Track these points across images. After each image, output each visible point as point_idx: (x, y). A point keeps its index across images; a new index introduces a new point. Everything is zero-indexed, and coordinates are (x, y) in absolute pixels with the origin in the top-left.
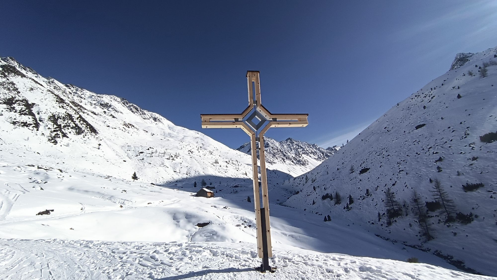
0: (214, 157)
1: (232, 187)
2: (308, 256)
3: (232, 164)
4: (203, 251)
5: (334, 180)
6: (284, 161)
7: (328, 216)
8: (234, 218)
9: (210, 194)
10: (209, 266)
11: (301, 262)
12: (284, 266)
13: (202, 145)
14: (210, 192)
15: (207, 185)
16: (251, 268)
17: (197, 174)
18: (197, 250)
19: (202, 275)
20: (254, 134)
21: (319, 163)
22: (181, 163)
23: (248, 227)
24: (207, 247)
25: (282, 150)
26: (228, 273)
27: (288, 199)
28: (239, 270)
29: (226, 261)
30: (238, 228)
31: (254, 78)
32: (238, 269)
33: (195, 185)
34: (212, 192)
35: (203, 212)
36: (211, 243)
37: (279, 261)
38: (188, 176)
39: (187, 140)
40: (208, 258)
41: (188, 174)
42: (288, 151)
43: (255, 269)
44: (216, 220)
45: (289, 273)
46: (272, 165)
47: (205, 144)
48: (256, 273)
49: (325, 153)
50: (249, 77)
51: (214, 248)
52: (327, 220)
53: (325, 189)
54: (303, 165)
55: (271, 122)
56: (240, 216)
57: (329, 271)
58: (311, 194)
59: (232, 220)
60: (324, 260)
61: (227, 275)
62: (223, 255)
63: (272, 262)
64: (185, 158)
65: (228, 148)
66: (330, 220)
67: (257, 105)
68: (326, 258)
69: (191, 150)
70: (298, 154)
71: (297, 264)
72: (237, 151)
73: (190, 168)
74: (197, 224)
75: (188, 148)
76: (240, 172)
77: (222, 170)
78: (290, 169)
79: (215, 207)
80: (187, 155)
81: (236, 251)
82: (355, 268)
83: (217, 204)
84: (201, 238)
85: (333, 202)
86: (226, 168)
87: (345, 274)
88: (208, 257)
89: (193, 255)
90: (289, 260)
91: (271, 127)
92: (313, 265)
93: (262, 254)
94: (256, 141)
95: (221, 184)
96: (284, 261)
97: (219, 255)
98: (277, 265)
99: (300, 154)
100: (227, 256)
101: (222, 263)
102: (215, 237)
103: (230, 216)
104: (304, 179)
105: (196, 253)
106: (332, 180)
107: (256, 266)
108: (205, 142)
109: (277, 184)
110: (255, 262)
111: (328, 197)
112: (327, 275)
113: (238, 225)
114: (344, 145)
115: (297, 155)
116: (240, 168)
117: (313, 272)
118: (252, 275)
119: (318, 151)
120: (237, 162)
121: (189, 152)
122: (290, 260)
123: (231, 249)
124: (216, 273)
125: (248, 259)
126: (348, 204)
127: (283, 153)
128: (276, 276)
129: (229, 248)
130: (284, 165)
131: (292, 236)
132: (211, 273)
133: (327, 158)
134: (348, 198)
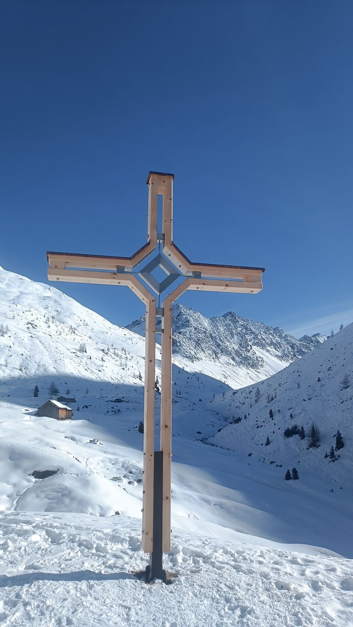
0: (78, 339)
1: (111, 401)
2: (243, 552)
3: (113, 355)
4: (32, 533)
5: (310, 401)
6: (216, 356)
7: (295, 471)
8: (109, 464)
9: (65, 412)
10: (40, 566)
11: (227, 564)
12: (193, 572)
13: (55, 314)
14: (66, 409)
15: (59, 395)
16: (127, 572)
17: (41, 372)
18: (20, 530)
19: (22, 585)
20: (153, 301)
21: (284, 365)
22: (10, 347)
23: (136, 483)
24: (41, 524)
25: (214, 335)
26: (77, 582)
27: (219, 431)
28: (100, 577)
29: (77, 556)
30: (116, 483)
31: (162, 187)
32: (98, 574)
33: (36, 392)
34: (69, 408)
35: (48, 448)
36: (51, 515)
37: (184, 560)
38: (22, 374)
39: (28, 300)
40: (40, 548)
41: (23, 369)
42: (226, 338)
43: (135, 576)
44: (72, 466)
45: (202, 587)
46: (192, 362)
47: (62, 311)
48: (134, 583)
49: (297, 346)
50: (152, 184)
51: (56, 527)
52: (291, 479)
53: (291, 416)
54: (252, 366)
55: (190, 279)
56: (121, 459)
57: (282, 587)
58: (264, 424)
59: (104, 467)
60: (273, 563)
61: (75, 585)
62: (73, 542)
63: (171, 562)
64: (20, 336)
65: (109, 324)
66: (296, 477)
67: (164, 242)
68: (278, 559)
69: (32, 322)
70: (244, 345)
71: (219, 568)
72: (126, 331)
73: (28, 358)
74: (32, 472)
75: (26, 316)
76: (129, 373)
77: (93, 365)
78: (227, 372)
79: (73, 439)
80: (23, 330)
81: (100, 534)
82: (332, 582)
83: (78, 434)
84: (37, 501)
85: (305, 443)
86: (101, 363)
87: (311, 595)
88: (40, 545)
89: (9, 541)
90: (204, 558)
91: (188, 289)
92: (250, 572)
93: (151, 544)
94: (157, 314)
95: (89, 393)
96: (194, 562)
97: (63, 542)
98: (179, 569)
99: (248, 345)
100: (80, 545)
101: (69, 560)
102: (67, 501)
103: (101, 459)
104: (253, 395)
105: (16, 537)
106: (307, 399)
107: (137, 569)
108: (62, 309)
109: (200, 400)
110: (136, 559)
111: (297, 433)
112: (276, 595)
113: (116, 478)
114: (335, 333)
115: (243, 347)
116: (130, 364)
117: (249, 587)
118: (125, 588)
119: (284, 343)
120: (124, 352)
121: (28, 326)
122: (206, 559)
123: (90, 529)
124: (51, 581)
125: (123, 552)
126: (334, 448)
127: (216, 341)
128: (174, 591)
129: (87, 529)
130: (217, 364)
131: (221, 506)
132: (41, 580)
133: (300, 357)
134: (334, 436)
